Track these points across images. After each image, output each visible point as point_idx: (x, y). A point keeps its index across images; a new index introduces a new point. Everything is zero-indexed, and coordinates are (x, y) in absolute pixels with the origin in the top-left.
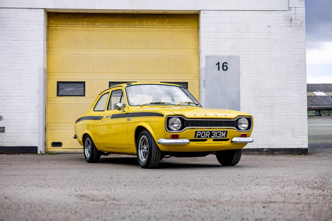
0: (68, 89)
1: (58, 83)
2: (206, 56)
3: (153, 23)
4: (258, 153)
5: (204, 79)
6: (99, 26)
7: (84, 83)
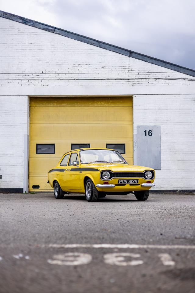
0: (44, 149)
1: (37, 145)
2: (137, 126)
3: (101, 103)
4: (173, 193)
5: (135, 142)
6: (64, 106)
7: (54, 145)
